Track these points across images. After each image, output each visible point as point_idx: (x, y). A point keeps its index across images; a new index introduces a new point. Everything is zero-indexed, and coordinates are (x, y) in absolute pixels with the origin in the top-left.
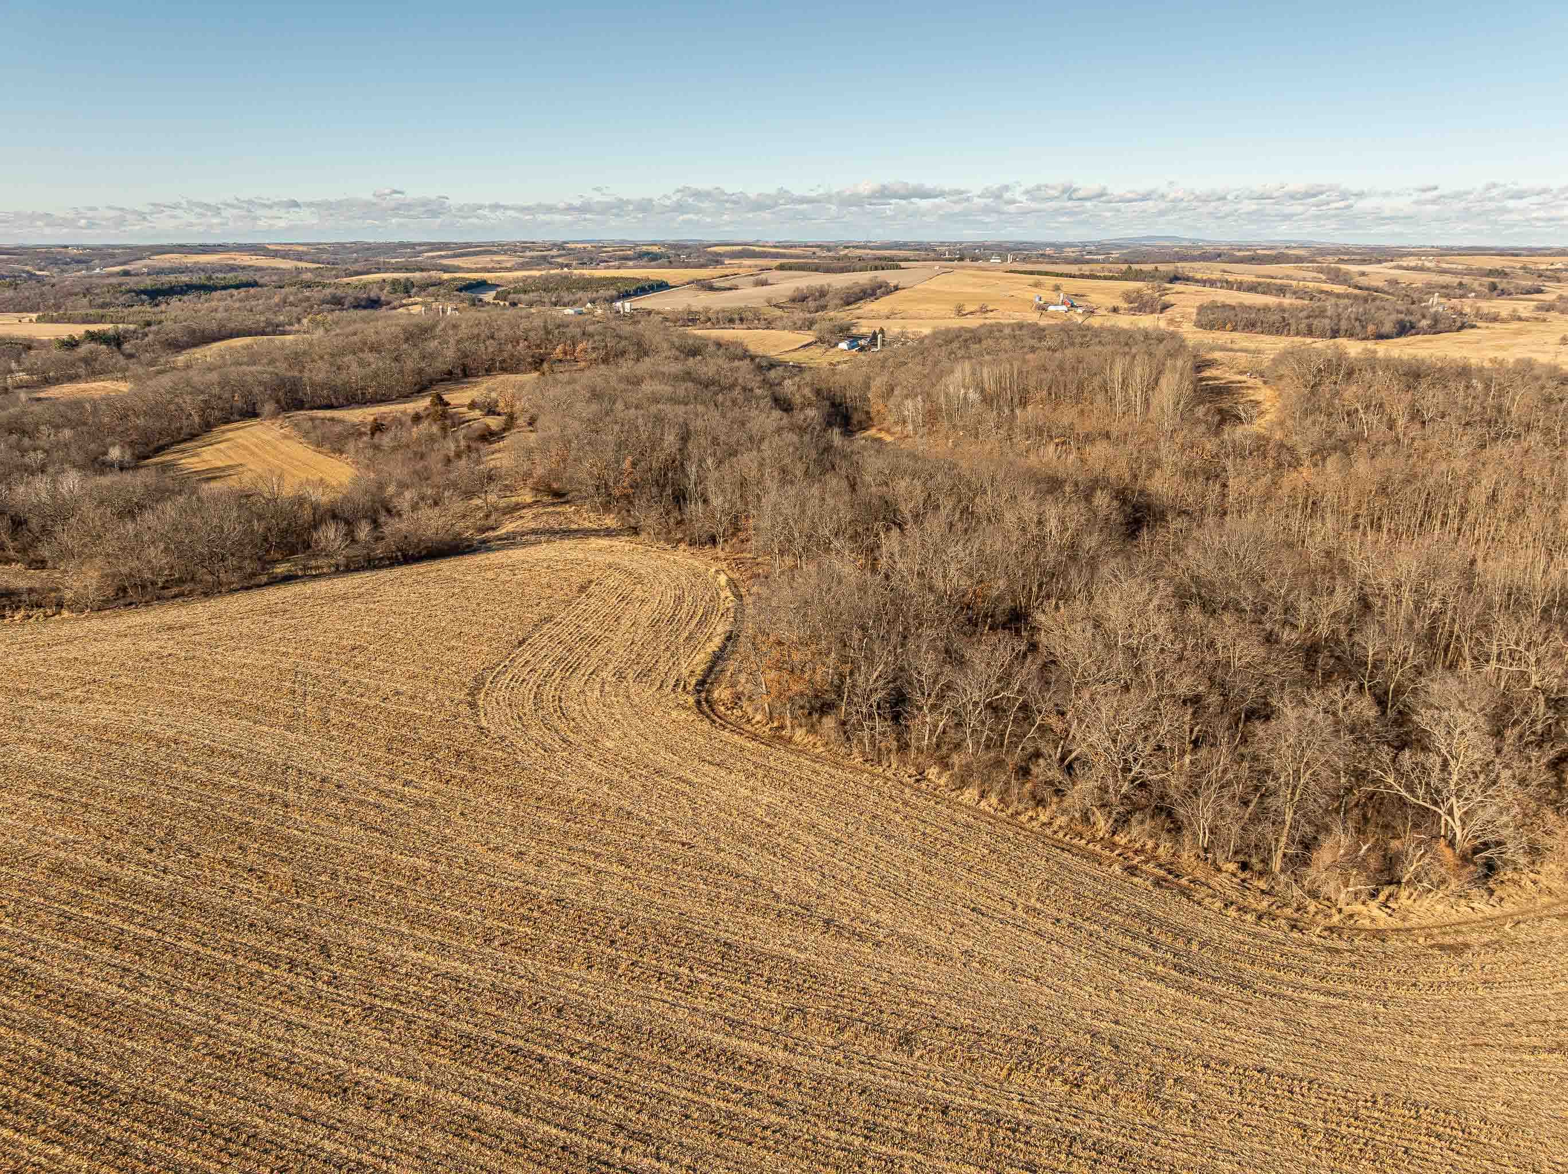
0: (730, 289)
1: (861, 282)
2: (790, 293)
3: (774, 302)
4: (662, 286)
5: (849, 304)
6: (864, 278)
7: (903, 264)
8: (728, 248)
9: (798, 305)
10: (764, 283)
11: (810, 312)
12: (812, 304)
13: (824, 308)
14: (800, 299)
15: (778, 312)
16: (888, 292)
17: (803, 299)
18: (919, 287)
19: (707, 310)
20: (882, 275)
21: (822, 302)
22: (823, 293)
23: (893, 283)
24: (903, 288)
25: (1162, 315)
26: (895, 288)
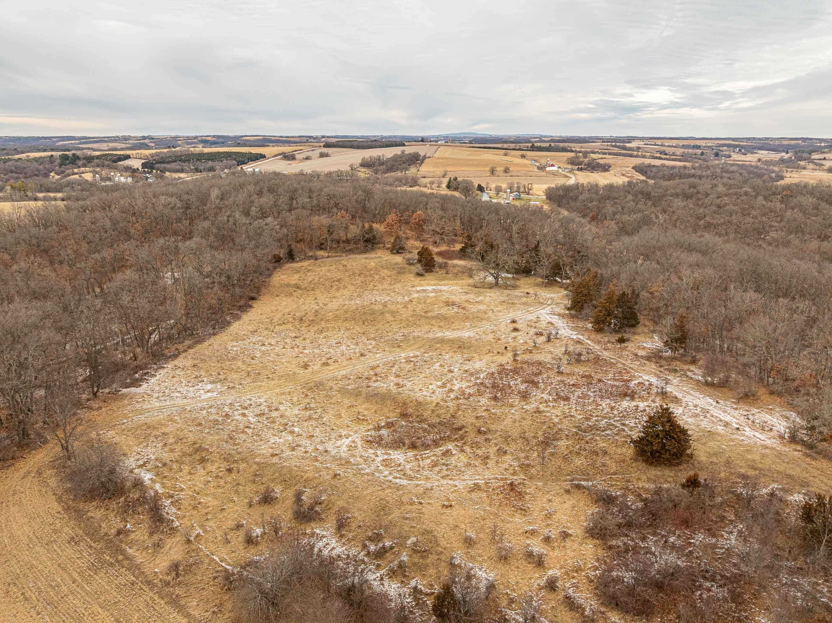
0: (306, 159)
10: (327, 155)
14: (367, 165)
17: (370, 165)
18: (436, 156)
22: (381, 161)
23: (422, 154)
24: (429, 157)
25: (612, 172)
26: (425, 157)
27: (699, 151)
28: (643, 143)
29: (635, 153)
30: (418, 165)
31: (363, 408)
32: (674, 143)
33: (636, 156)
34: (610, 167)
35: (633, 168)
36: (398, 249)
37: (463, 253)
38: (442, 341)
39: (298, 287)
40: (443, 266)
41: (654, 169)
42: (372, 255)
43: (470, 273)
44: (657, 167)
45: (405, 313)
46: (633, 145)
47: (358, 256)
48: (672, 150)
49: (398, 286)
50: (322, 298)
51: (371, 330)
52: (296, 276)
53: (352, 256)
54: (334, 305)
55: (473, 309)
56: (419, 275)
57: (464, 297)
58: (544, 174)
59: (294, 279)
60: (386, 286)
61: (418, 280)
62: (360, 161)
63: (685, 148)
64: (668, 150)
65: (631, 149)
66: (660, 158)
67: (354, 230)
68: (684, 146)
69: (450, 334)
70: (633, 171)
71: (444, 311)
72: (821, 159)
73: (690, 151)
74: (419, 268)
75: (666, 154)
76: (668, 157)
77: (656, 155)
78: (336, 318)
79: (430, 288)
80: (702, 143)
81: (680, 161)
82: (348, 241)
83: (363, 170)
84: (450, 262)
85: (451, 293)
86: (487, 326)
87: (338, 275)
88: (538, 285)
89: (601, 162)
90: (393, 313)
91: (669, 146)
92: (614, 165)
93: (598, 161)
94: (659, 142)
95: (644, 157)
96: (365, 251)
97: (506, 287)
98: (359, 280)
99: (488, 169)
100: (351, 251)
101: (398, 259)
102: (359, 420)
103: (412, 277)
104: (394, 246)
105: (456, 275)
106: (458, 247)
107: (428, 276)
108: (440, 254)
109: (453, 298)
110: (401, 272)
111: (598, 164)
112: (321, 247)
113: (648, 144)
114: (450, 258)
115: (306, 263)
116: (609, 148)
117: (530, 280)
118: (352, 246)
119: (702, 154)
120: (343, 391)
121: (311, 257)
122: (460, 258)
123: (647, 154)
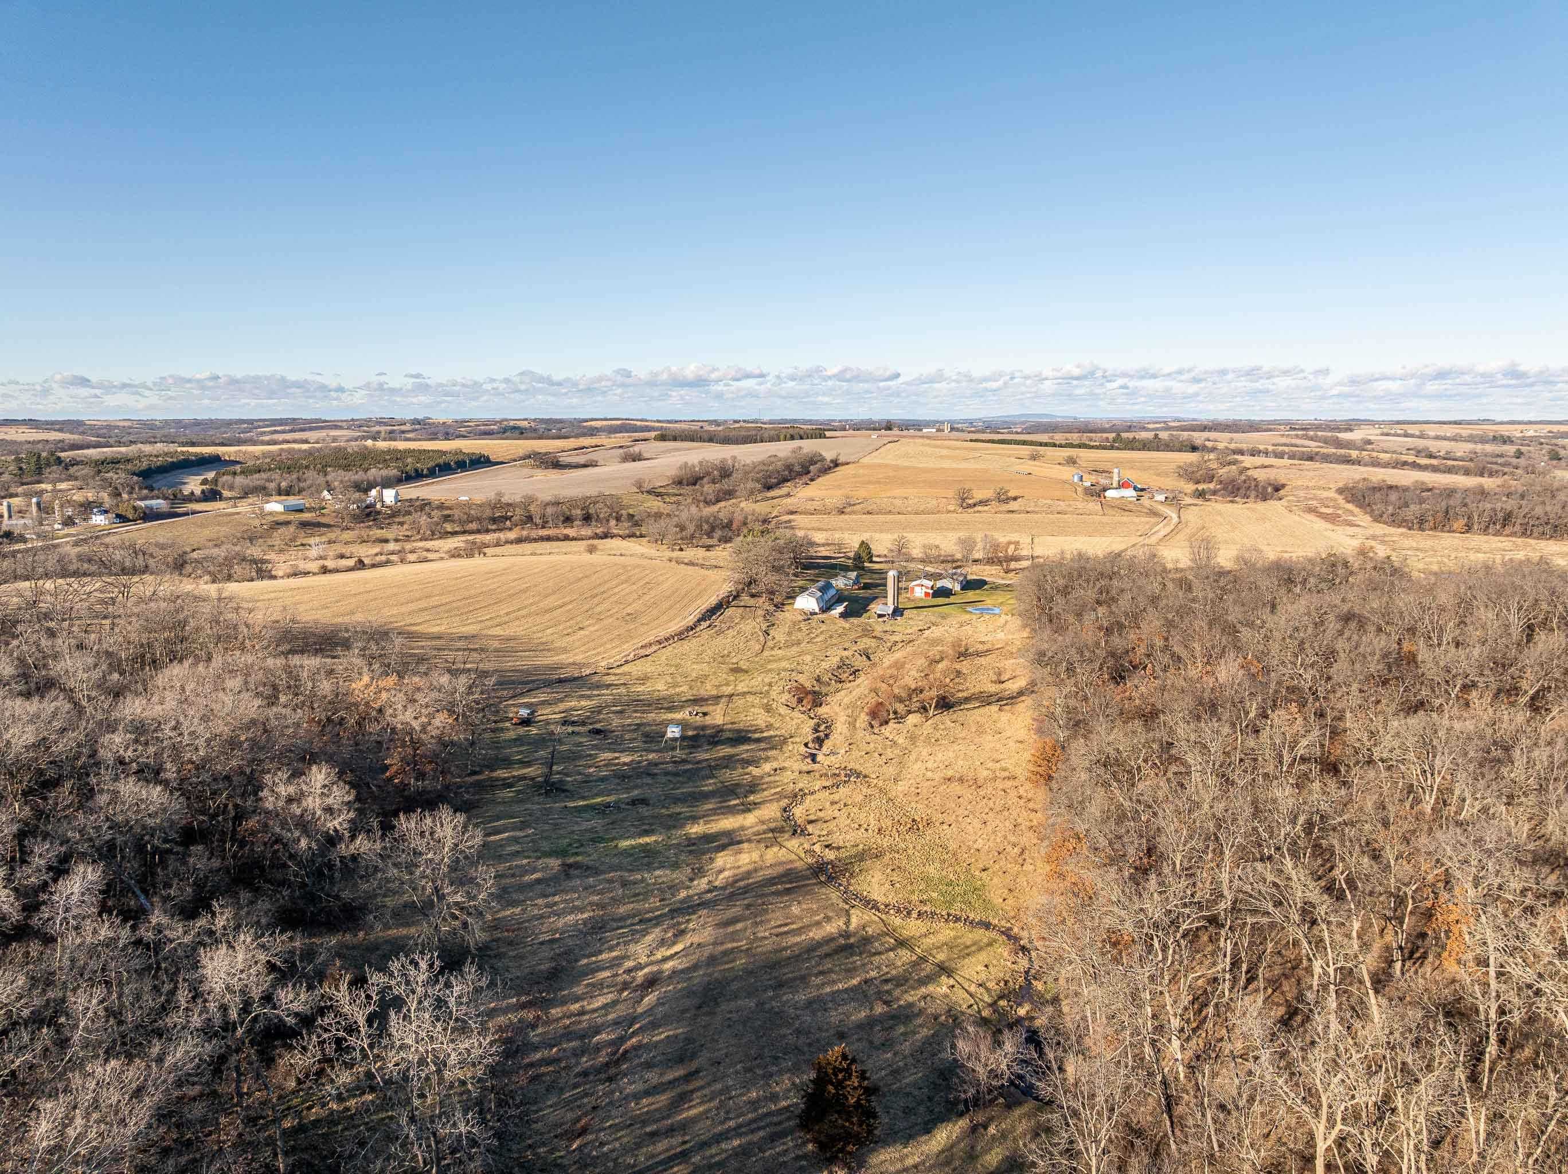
0: (585, 466)
1: (781, 455)
2: (673, 472)
3: (647, 486)
4: (480, 462)
5: (769, 488)
6: (784, 449)
7: (828, 434)
8: (605, 423)
9: (687, 490)
10: (637, 458)
11: (708, 503)
12: (708, 489)
13: (729, 494)
14: (689, 480)
15: (654, 504)
16: (826, 470)
17: (695, 480)
18: (865, 460)
19: (530, 500)
20: (809, 446)
21: (726, 485)
22: (725, 472)
23: (829, 456)
24: (846, 464)
25: (1278, 503)
26: (834, 465)
27: (1510, 449)
28: (1379, 431)
29: (1354, 454)
30: (800, 483)
32: (1449, 431)
33: (1358, 462)
34: (1280, 488)
35: (1340, 491)
41: (1393, 497)
44: (1406, 489)
46: (1356, 435)
48: (1444, 446)
58: (1096, 507)
63: (1476, 442)
64: (1433, 446)
65: (1349, 445)
66: (1415, 466)
68: (1471, 439)
70: (1340, 500)
73: (1489, 448)
75: (1431, 456)
76: (1434, 462)
77: (1404, 458)
80: (1515, 432)
81: (1467, 472)
89: (1261, 475)
91: (1437, 438)
92: (1294, 483)
93: (1250, 473)
94: (1412, 430)
95: (1376, 463)
99: (951, 493)
111: (1252, 481)
113: (1387, 435)
116: (1299, 442)
119: (1519, 454)
123: (1382, 455)
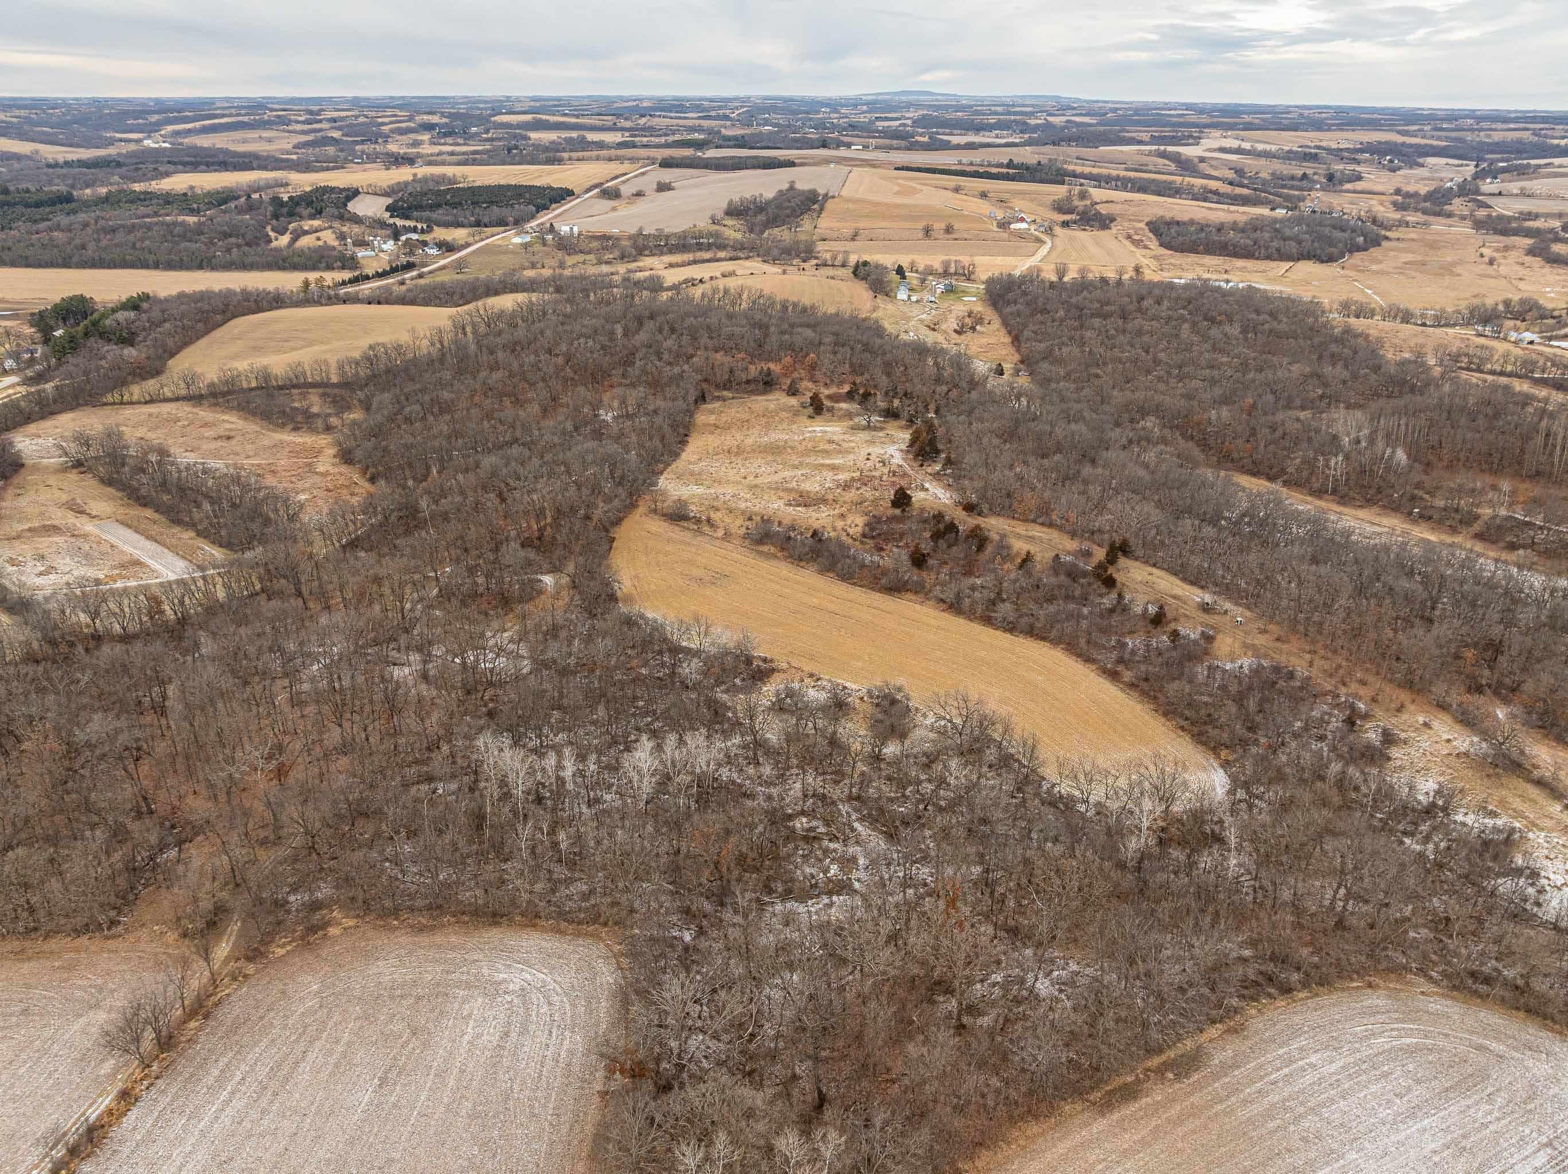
18: (845, 194)
24: (833, 197)
25: (1114, 231)
26: (826, 197)
30: (815, 215)
31: (781, 494)
34: (1113, 220)
35: (1150, 225)
36: (793, 392)
37: (850, 396)
38: (822, 465)
39: (716, 426)
40: (831, 410)
42: (770, 397)
43: (850, 415)
45: (800, 448)
47: (760, 398)
49: (794, 426)
50: (739, 436)
51: (779, 460)
52: (713, 417)
53: (754, 398)
54: (749, 441)
55: (845, 445)
56: (810, 417)
57: (841, 437)
58: (1005, 235)
59: (712, 419)
60: (785, 426)
61: (808, 422)
62: (725, 205)
63: (1286, 160)
67: (754, 371)
69: (828, 462)
70: (1146, 229)
71: (827, 447)
72: (1494, 195)
74: (811, 410)
78: (754, 451)
79: (818, 429)
81: (1244, 202)
82: (748, 382)
83: (730, 222)
84: (836, 405)
85: (833, 433)
86: (851, 457)
87: (746, 416)
88: (901, 427)
89: (1105, 207)
90: (792, 448)
92: (1122, 216)
93: (1100, 205)
96: (765, 392)
97: (875, 429)
98: (764, 421)
99: (920, 225)
100: (752, 392)
101: (793, 401)
102: (780, 498)
103: (804, 419)
104: (790, 387)
105: (840, 418)
106: (846, 388)
107: (818, 418)
108: (829, 397)
109: (835, 438)
110: (796, 414)
111: (1098, 214)
112: (726, 386)
114: (837, 402)
115: (717, 405)
117: (896, 423)
118: (753, 387)
120: (769, 488)
121: (718, 398)
122: (845, 401)
